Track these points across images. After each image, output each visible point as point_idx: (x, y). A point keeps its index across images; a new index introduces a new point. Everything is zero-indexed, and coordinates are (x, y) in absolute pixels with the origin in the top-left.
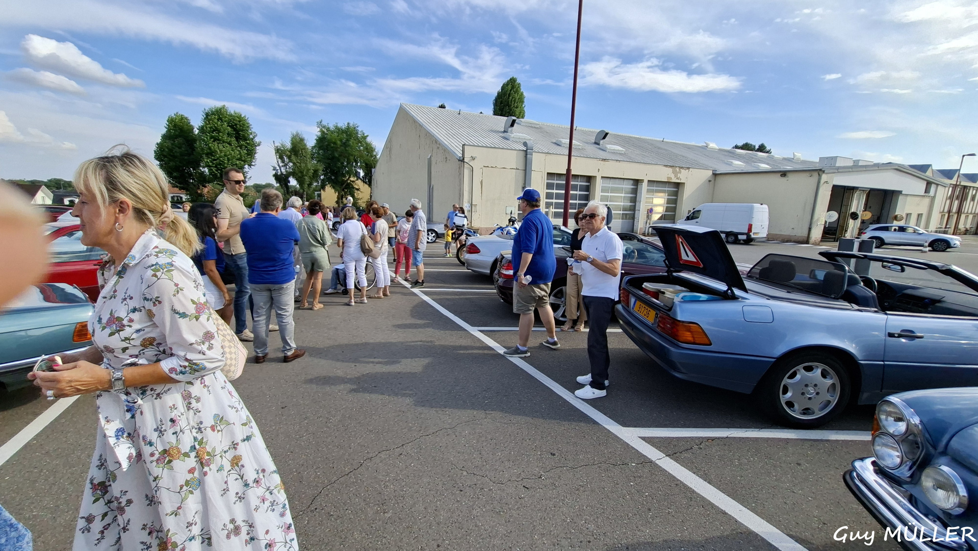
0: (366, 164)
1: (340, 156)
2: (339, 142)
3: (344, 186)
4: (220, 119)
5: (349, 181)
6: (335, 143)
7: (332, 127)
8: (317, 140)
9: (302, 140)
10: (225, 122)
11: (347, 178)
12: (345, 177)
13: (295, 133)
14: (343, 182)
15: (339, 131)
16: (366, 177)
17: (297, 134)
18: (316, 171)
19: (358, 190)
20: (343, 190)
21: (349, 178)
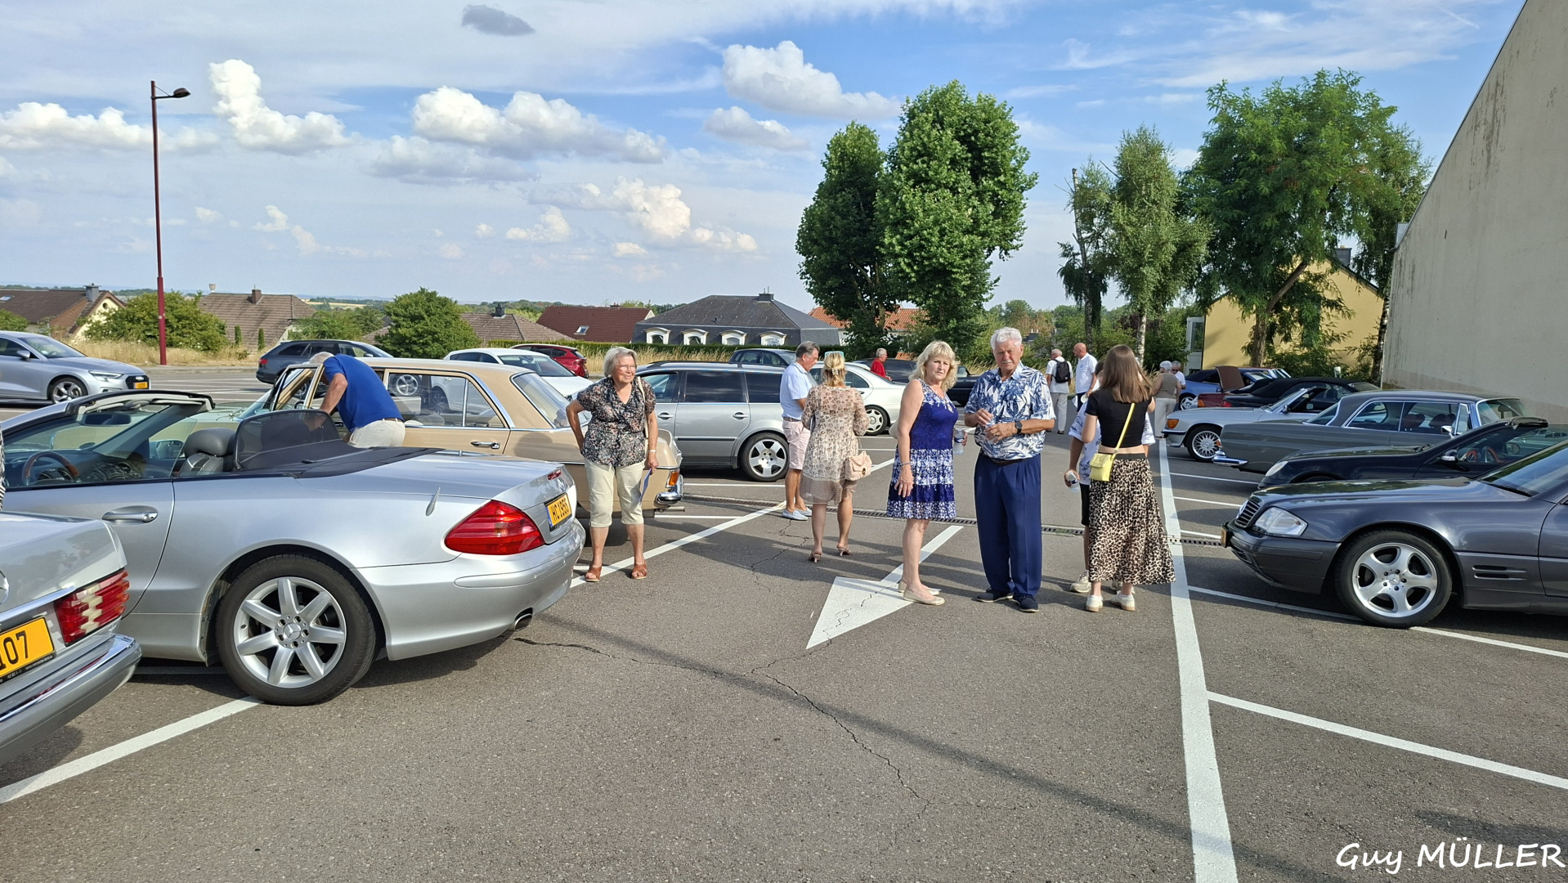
0: (1376, 213)
1: (1277, 190)
2: (1277, 144)
3: (1282, 293)
4: (939, 121)
5: (1302, 277)
6: (1263, 149)
7: (1258, 97)
8: (1204, 150)
9: (1154, 150)
10: (951, 126)
11: (1297, 264)
12: (1288, 261)
13: (1134, 133)
14: (1278, 282)
15: (1284, 103)
16: (1369, 261)
17: (1143, 136)
18: (1185, 248)
19: (1333, 304)
20: (1278, 308)
21: (1304, 264)
